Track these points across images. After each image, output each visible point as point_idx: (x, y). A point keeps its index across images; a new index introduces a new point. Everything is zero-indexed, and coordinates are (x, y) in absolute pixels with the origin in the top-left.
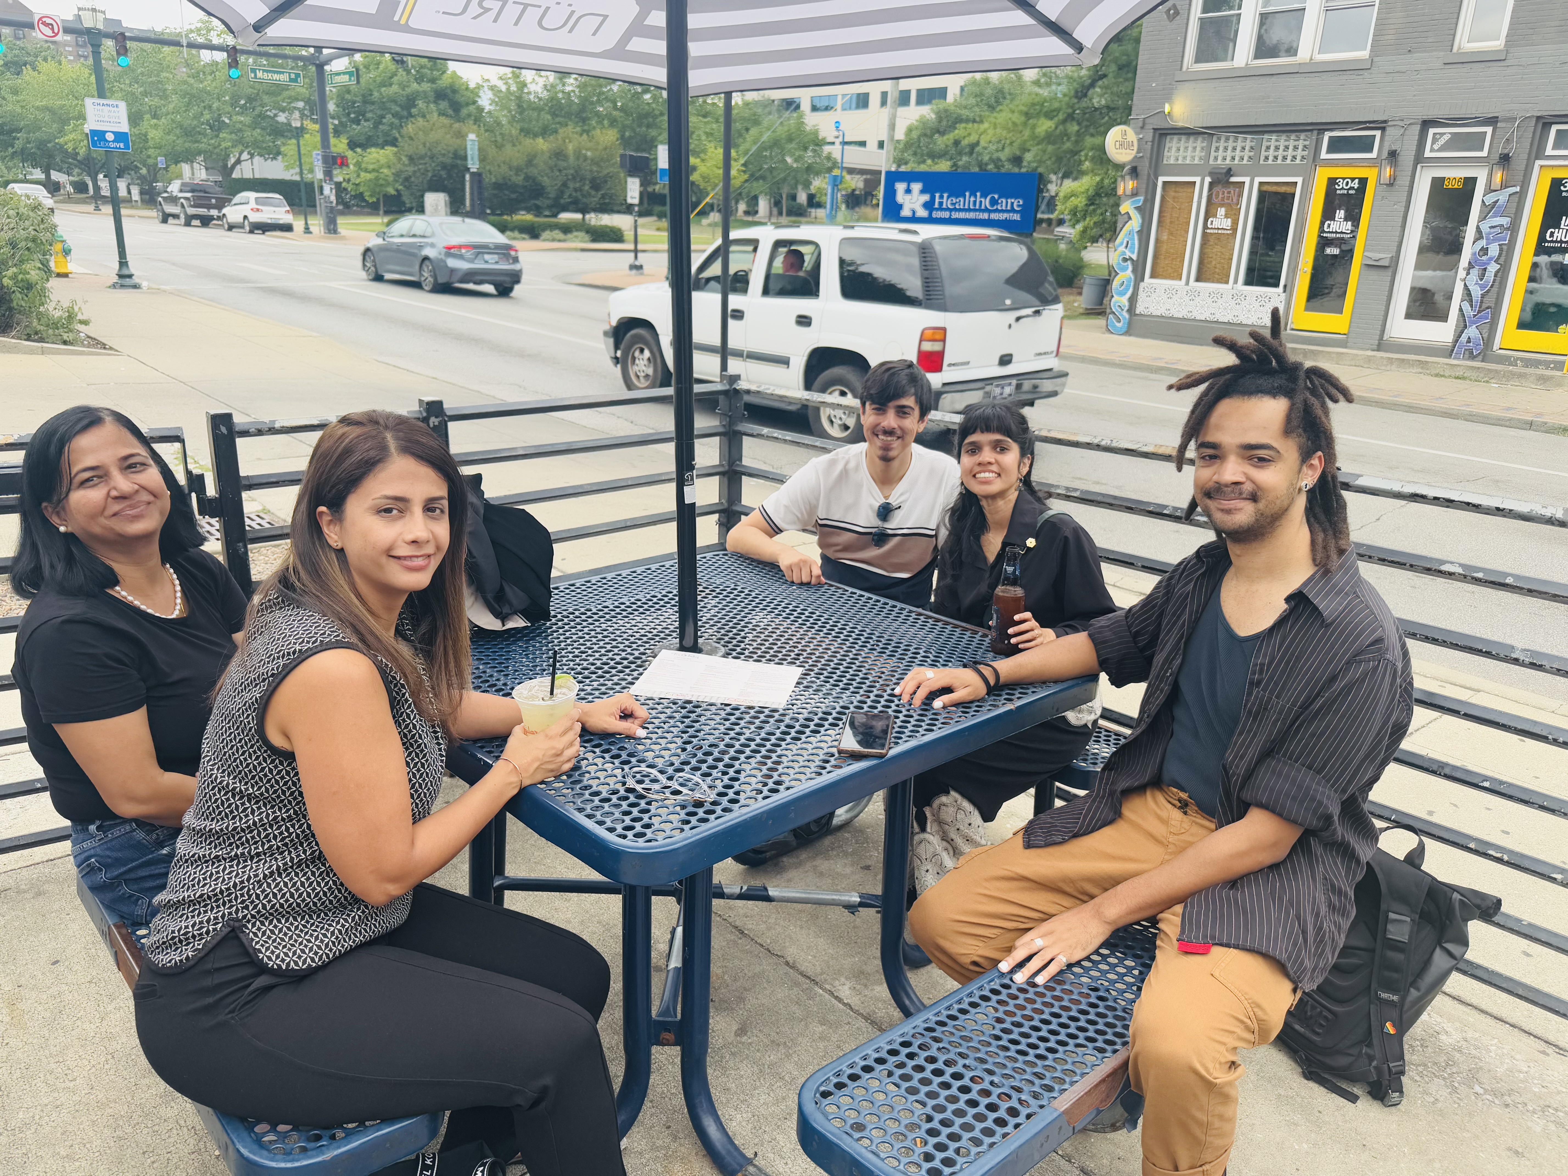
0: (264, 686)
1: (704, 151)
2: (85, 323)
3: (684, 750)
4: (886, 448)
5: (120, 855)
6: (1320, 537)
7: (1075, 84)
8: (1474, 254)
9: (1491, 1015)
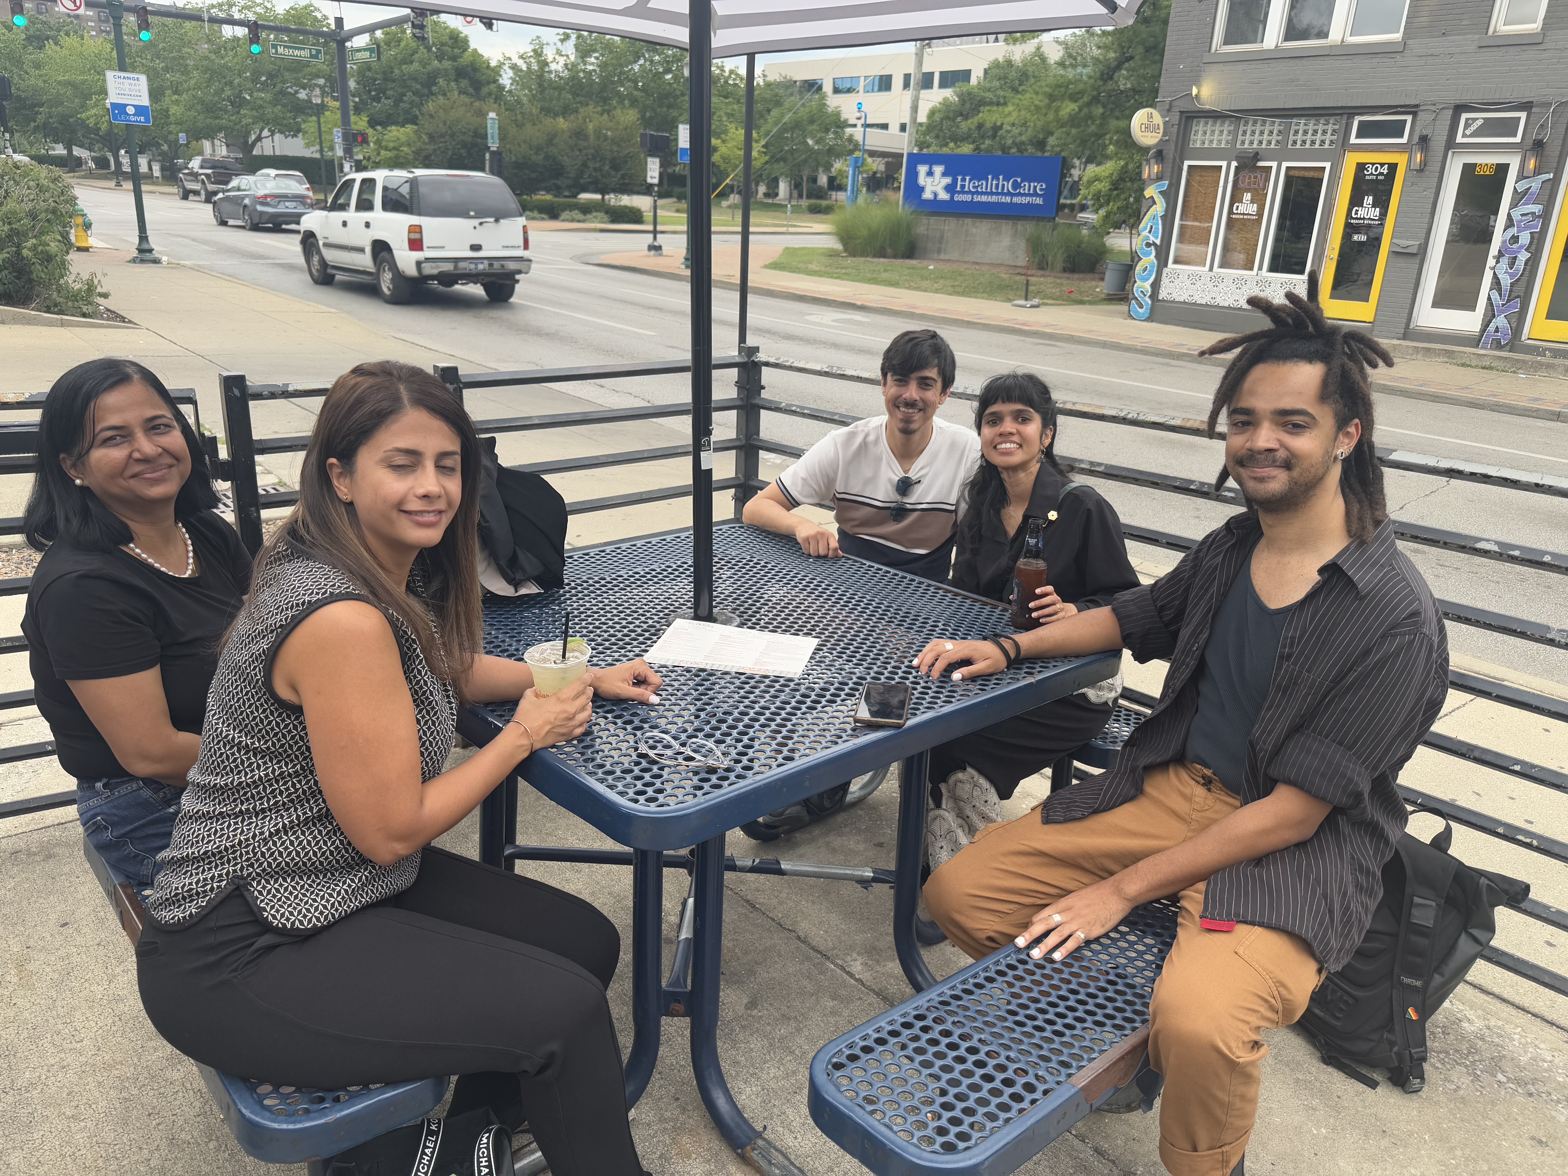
0: (272, 637)
1: (726, 132)
2: (105, 296)
3: (697, 717)
4: (907, 420)
5: (126, 813)
6: (1356, 508)
7: (1101, 66)
8: (1504, 242)
9: (1513, 1004)
